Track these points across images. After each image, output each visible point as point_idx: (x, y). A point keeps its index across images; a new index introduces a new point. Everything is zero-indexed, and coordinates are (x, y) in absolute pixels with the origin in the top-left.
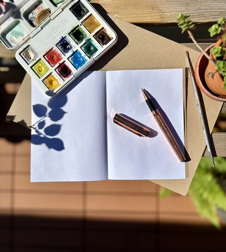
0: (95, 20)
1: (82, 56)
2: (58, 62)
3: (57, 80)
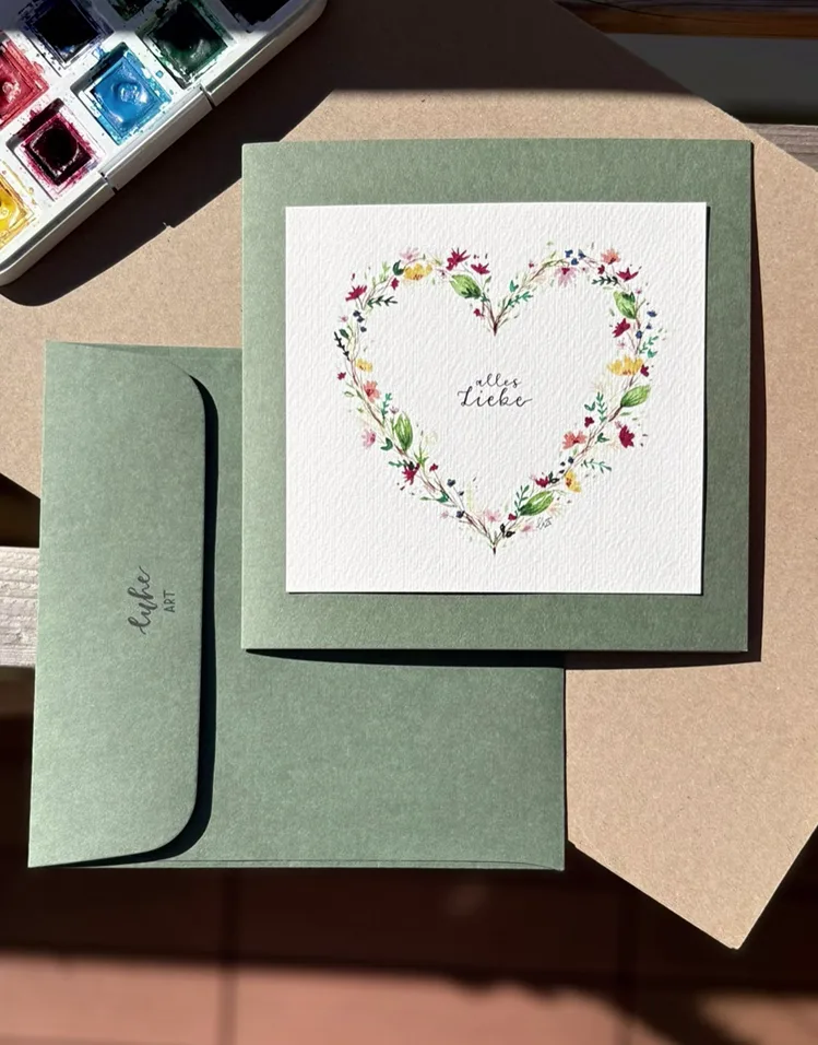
1: (148, 76)
2: (25, 106)
3: (17, 195)
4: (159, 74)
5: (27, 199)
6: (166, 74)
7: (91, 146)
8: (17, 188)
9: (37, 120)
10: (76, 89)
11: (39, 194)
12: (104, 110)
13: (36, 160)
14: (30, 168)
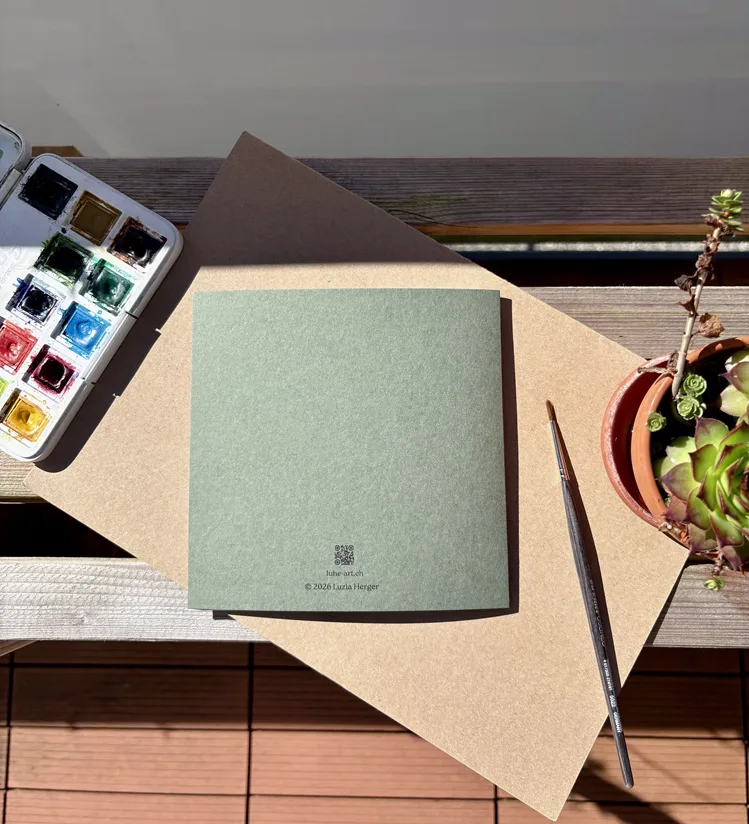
0: (102, 205)
1: (93, 315)
2: (26, 354)
3: (37, 406)
4: (100, 312)
5: (43, 408)
6: (104, 311)
7: (73, 365)
8: (36, 403)
9: (37, 361)
10: (54, 335)
11: (50, 403)
12: (74, 343)
13: (43, 384)
14: (40, 389)
